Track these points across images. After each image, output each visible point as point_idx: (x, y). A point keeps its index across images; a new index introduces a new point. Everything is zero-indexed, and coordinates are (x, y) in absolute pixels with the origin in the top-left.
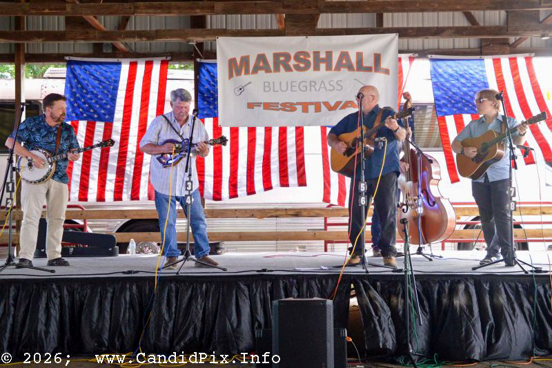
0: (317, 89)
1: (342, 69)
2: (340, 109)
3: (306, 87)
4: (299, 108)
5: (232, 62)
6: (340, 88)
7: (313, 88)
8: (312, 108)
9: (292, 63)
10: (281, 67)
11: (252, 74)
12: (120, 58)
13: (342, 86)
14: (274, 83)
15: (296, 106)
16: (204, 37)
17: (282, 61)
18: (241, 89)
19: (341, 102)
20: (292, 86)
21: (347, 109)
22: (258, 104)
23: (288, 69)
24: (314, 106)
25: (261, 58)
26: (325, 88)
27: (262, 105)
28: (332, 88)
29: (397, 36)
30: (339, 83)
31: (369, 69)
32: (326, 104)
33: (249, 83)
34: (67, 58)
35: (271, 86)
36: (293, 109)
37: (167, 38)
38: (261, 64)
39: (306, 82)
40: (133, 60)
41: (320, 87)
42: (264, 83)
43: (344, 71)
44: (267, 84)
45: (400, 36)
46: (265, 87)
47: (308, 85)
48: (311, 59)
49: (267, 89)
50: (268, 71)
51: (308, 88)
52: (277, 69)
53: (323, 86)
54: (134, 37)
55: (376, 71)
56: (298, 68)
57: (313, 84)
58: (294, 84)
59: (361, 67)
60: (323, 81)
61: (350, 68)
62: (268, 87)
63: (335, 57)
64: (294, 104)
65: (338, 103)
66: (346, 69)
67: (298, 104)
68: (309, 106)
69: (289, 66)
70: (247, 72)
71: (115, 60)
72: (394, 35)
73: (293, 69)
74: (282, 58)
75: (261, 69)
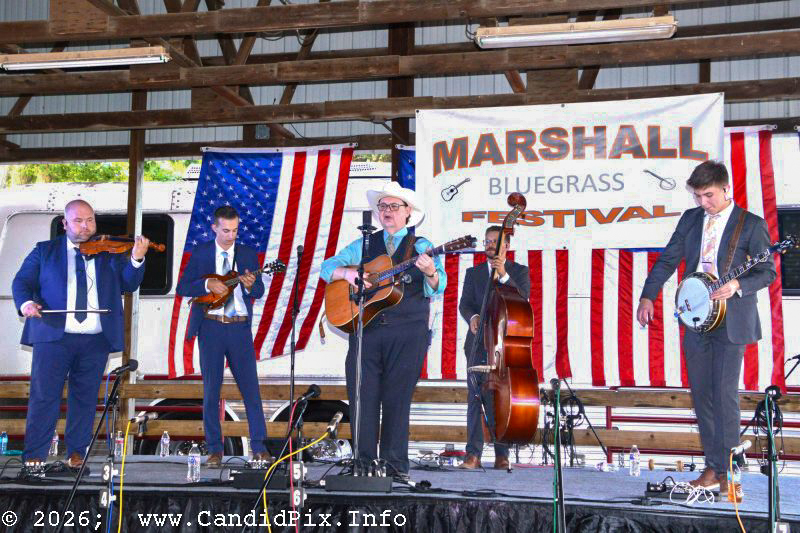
0: (580, 189)
1: (623, 155)
2: (619, 221)
3: (561, 185)
4: (549, 219)
5: (439, 148)
6: (619, 186)
7: (572, 187)
8: (570, 220)
9: (538, 146)
10: (519, 154)
11: (471, 166)
12: (281, 146)
13: (623, 184)
14: (506, 179)
15: (544, 217)
16: (397, 111)
17: (520, 144)
18: (452, 191)
19: (622, 209)
20: (537, 185)
21: (632, 220)
22: (480, 215)
23: (531, 157)
24: (573, 217)
25: (487, 139)
26: (593, 186)
27: (486, 216)
28: (605, 186)
29: (722, 98)
30: (618, 177)
31: (671, 154)
32: (596, 213)
33: (467, 180)
34: (204, 149)
35: (502, 185)
36: (539, 222)
37: (340, 114)
38: (487, 150)
39: (561, 178)
40: (301, 149)
41: (585, 186)
42: (491, 180)
43: (628, 158)
44: (495, 182)
45: (726, 97)
46: (491, 186)
47: (564, 182)
48: (570, 140)
49: (495, 190)
50: (498, 160)
51: (565, 188)
52: (512, 159)
53: (589, 183)
54: (290, 115)
55: (683, 156)
56: (547, 155)
57: (572, 180)
58: (540, 181)
59: (656, 150)
60: (589, 176)
61: (638, 152)
62: (497, 186)
63: (611, 135)
64: (538, 213)
65: (615, 212)
66: (631, 155)
67: (547, 213)
68: (566, 217)
69: (532, 151)
70: (463, 164)
71: (273, 150)
72: (717, 95)
73: (539, 157)
74: (521, 140)
75: (486, 158)
